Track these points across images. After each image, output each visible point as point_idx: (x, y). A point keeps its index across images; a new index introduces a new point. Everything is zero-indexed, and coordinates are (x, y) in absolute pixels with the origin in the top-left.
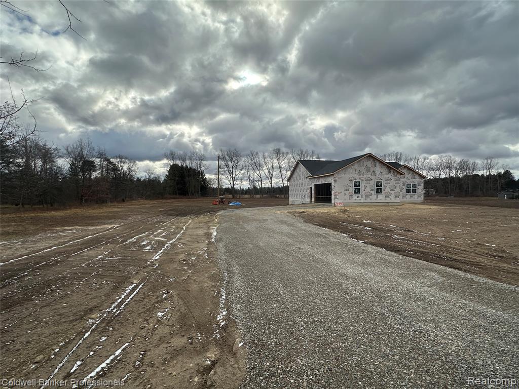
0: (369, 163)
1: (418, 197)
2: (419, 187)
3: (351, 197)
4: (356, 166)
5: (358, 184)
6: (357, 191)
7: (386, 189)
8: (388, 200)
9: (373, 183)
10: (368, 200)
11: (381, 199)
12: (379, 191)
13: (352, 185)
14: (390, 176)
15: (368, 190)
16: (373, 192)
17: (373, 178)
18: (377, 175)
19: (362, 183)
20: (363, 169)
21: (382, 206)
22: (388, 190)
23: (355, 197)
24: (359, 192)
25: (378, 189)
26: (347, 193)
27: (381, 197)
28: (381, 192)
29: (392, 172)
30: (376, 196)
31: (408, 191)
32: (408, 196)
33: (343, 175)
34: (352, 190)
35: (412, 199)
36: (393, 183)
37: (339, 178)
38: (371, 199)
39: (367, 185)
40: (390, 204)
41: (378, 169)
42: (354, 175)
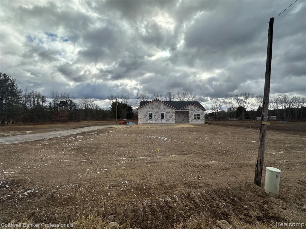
0: (157, 104)
1: (201, 121)
2: (201, 115)
3: (147, 121)
4: (150, 105)
5: (151, 114)
6: (151, 117)
7: (167, 117)
8: (168, 123)
9: (159, 114)
10: (157, 122)
11: (164, 122)
12: (163, 118)
13: (148, 115)
14: (169, 110)
15: (157, 117)
16: (160, 118)
17: (159, 111)
18: (162, 110)
19: (153, 113)
20: (153, 107)
21: (165, 125)
22: (168, 117)
23: (149, 121)
24: (151, 118)
25: (162, 117)
26: (145, 118)
27: (164, 121)
28: (164, 118)
29: (170, 108)
30: (161, 120)
31: (195, 118)
32: (195, 120)
33: (142, 110)
34: (148, 117)
35: (197, 122)
36: (171, 113)
37: (140, 111)
38: (158, 122)
39: (156, 115)
40: (169, 125)
41: (162, 106)
42: (148, 110)
